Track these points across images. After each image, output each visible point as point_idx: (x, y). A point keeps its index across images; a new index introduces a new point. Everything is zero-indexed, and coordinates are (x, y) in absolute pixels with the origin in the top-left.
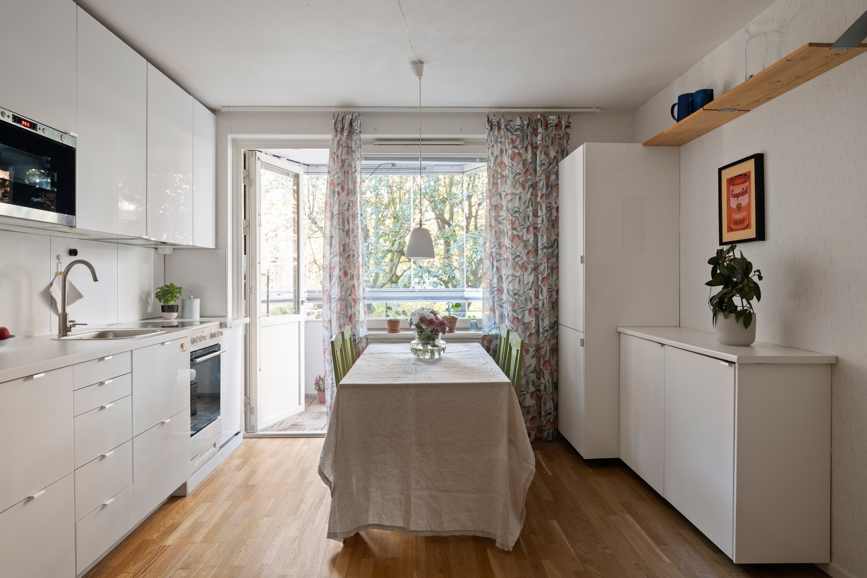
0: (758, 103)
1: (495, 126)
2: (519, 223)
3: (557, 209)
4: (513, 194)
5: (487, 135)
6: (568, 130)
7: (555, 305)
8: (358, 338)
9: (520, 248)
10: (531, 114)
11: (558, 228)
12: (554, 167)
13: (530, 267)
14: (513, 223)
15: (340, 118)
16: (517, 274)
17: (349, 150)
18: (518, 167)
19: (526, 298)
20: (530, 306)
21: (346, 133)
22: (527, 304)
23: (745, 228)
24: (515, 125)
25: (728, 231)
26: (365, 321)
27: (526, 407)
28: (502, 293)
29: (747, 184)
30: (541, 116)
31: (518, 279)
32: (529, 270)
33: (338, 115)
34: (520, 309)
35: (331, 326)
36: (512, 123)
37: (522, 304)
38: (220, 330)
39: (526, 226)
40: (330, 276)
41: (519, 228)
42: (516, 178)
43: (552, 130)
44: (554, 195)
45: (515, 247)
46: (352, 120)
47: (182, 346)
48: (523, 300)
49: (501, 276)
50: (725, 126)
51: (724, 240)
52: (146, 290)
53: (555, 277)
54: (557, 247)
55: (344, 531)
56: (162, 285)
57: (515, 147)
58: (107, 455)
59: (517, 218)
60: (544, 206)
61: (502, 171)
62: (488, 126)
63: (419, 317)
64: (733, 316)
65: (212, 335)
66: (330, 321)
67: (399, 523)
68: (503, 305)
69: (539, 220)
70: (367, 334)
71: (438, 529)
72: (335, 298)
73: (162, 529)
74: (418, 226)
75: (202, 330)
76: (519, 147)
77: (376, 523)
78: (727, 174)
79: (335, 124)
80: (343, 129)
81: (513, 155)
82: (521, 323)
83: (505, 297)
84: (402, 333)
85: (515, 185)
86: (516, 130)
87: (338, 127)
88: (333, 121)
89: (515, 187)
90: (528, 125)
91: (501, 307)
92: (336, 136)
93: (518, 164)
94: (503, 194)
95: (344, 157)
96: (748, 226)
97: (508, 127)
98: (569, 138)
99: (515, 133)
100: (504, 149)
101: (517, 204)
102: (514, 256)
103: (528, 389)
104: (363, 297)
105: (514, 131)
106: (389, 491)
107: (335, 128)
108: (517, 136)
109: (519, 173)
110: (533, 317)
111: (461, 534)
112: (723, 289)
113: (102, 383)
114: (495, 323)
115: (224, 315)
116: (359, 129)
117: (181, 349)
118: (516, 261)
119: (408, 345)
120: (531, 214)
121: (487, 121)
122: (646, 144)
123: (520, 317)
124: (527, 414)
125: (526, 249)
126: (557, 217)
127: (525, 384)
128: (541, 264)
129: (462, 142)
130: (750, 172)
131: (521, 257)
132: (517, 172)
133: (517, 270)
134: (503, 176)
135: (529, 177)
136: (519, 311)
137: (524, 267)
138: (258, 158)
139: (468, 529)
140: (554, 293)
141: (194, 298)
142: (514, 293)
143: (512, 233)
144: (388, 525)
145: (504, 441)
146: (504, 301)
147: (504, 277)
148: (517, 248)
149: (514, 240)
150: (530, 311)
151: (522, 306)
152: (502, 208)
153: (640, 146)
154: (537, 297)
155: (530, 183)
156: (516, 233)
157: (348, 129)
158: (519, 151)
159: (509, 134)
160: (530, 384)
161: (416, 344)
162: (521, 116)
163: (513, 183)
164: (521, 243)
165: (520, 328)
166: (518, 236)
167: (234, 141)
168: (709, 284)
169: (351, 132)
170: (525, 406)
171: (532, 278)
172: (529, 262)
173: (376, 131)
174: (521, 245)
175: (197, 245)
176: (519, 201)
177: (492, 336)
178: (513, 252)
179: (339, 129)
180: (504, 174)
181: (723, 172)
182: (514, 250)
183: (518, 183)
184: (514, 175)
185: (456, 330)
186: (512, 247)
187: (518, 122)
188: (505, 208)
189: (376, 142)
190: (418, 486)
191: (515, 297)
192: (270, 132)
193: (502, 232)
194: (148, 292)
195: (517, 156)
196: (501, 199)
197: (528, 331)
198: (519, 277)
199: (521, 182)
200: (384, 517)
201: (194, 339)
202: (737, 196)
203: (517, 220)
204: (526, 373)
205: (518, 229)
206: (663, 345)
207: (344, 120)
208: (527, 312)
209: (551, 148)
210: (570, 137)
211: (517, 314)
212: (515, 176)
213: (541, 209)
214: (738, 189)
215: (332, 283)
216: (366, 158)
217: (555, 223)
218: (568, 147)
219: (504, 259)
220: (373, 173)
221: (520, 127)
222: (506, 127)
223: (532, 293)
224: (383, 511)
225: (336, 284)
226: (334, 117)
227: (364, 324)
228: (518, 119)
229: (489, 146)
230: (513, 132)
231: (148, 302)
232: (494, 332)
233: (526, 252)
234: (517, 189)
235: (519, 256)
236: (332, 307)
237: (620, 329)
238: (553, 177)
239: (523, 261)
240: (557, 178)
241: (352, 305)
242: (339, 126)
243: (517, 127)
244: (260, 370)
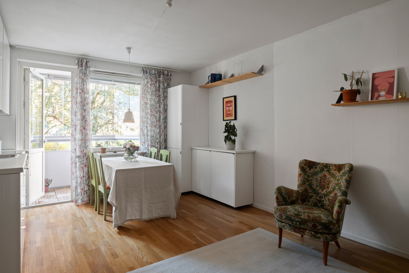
0: (235, 81)
1: (145, 72)
3: (167, 105)
4: (151, 98)
5: (142, 75)
6: (170, 77)
7: (166, 141)
9: (154, 119)
10: (158, 69)
11: (167, 112)
12: (166, 90)
13: (157, 126)
14: (151, 110)
15: (80, 60)
16: (153, 129)
17: (85, 74)
19: (156, 138)
20: (158, 141)
21: (84, 68)
22: (156, 140)
23: (231, 116)
24: (152, 73)
25: (226, 117)
28: (148, 136)
30: (162, 71)
31: (153, 131)
32: (157, 128)
34: (154, 142)
35: (76, 152)
36: (151, 72)
37: (155, 140)
39: (156, 111)
40: (75, 129)
43: (166, 76)
44: (166, 100)
45: (152, 119)
46: (86, 61)
49: (148, 130)
50: (224, 85)
51: (224, 119)
53: (166, 130)
54: (167, 119)
55: (122, 222)
57: (152, 81)
59: (153, 108)
62: (143, 72)
64: (231, 141)
66: (75, 149)
67: (138, 217)
69: (161, 109)
71: (151, 217)
72: (77, 139)
76: (154, 81)
77: (129, 219)
78: (225, 100)
79: (78, 62)
80: (82, 65)
81: (151, 84)
83: (149, 138)
84: (107, 153)
86: (153, 75)
87: (79, 64)
89: (152, 96)
90: (157, 73)
91: (148, 141)
92: (79, 68)
93: (153, 88)
94: (148, 99)
95: (83, 78)
96: (232, 116)
98: (171, 80)
99: (152, 76)
100: (149, 81)
101: (153, 103)
106: (134, 207)
108: (153, 77)
109: (154, 91)
110: (158, 145)
111: (159, 217)
112: (228, 134)
114: (145, 148)
116: (90, 66)
118: (152, 124)
120: (158, 107)
121: (142, 70)
122: (200, 87)
123: (154, 145)
126: (167, 108)
128: (162, 125)
130: (233, 100)
134: (148, 92)
135: (158, 93)
137: (155, 127)
138: (31, 72)
139: (161, 215)
140: (166, 136)
142: (152, 136)
143: (151, 113)
144: (134, 219)
148: (153, 119)
150: (157, 143)
152: (148, 104)
153: (198, 87)
154: (160, 138)
155: (158, 95)
157: (85, 65)
159: (150, 76)
161: (126, 155)
162: (154, 69)
166: (153, 115)
168: (224, 132)
169: (87, 67)
171: (158, 130)
172: (157, 125)
173: (95, 67)
174: (155, 118)
176: (154, 101)
177: (144, 153)
178: (151, 121)
179: (80, 65)
180: (149, 91)
181: (224, 99)
187: (154, 72)
190: (145, 203)
191: (152, 138)
192: (42, 61)
193: (148, 113)
195: (153, 84)
199: (154, 94)
200: (132, 217)
202: (229, 107)
203: (153, 109)
205: (153, 112)
206: (210, 151)
207: (82, 61)
208: (156, 143)
209: (165, 83)
212: (152, 92)
213: (162, 105)
214: (229, 105)
215: (76, 132)
217: (166, 110)
218: (170, 83)
219: (149, 123)
222: (149, 73)
223: (158, 136)
224: (132, 214)
225: (78, 133)
226: (77, 59)
228: (154, 70)
229: (143, 80)
232: (145, 151)
233: (156, 121)
235: (153, 122)
236: (76, 143)
237: (192, 148)
238: (166, 94)
239: (155, 124)
240: (167, 94)
241: (87, 142)
242: (80, 63)
243: (153, 74)
244: (30, 175)
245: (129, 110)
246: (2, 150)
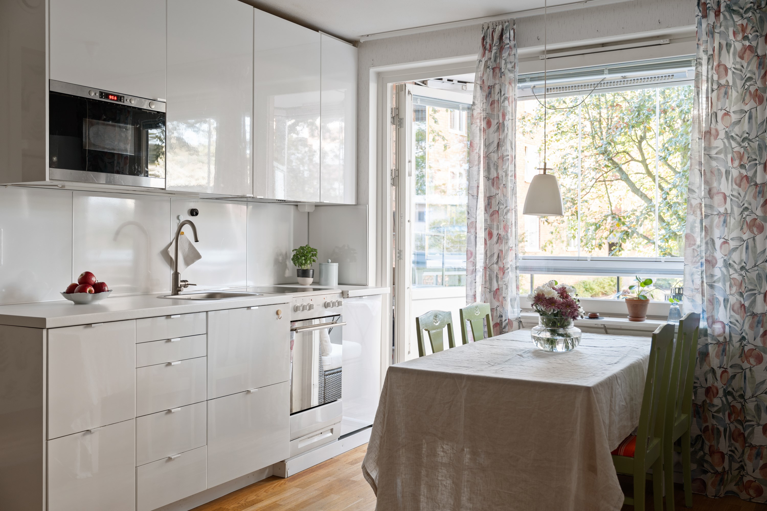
1: (710, 10)
2: (748, 157)
4: (738, 112)
5: (696, 25)
8: (506, 320)
9: (750, 196)
14: (741, 157)
15: (491, 30)
16: (745, 237)
17: (500, 72)
18: (749, 69)
19: (759, 274)
21: (494, 50)
22: (758, 283)
24: (746, 3)
26: (518, 299)
27: (755, 447)
28: (713, 266)
31: (745, 244)
33: (488, 27)
34: (746, 292)
37: (752, 283)
40: (476, 237)
41: (749, 165)
42: (746, 87)
45: (743, 194)
46: (503, 30)
47: (277, 313)
48: (753, 279)
49: (713, 241)
52: (284, 252)
57: (745, 38)
58: (174, 410)
59: (745, 148)
61: (719, 78)
62: (698, 12)
65: (328, 305)
66: (475, 297)
68: (716, 284)
70: (520, 316)
72: (481, 266)
73: (243, 502)
74: (542, 172)
75: (313, 297)
76: (750, 36)
79: (484, 39)
80: (491, 45)
81: (743, 50)
82: (748, 314)
83: (718, 272)
85: (744, 98)
87: (486, 43)
88: (482, 36)
89: (744, 100)
91: (711, 286)
92: (484, 55)
93: (749, 64)
94: (720, 114)
95: (491, 83)
97: (735, 8)
99: (745, 16)
100: (726, 42)
101: (746, 127)
102: (741, 209)
103: (760, 418)
104: (514, 266)
105: (745, 12)
107: (483, 45)
108: (749, 19)
109: (751, 78)
113: (168, 340)
114: (704, 311)
116: (512, 43)
117: (275, 316)
118: (744, 216)
121: (696, 4)
123: (747, 304)
124: (756, 458)
125: (763, 197)
127: (753, 410)
129: (665, 40)
131: (750, 211)
132: (747, 77)
133: (745, 232)
136: (746, 294)
137: (755, 226)
138: (409, 92)
141: (333, 261)
142: (741, 266)
143: (740, 172)
146: (715, 278)
147: (718, 243)
148: (745, 197)
149: (742, 184)
151: (750, 287)
152: (718, 135)
156: (744, 172)
157: (496, 45)
158: (750, 43)
159: (735, 19)
160: (763, 411)
161: (542, 329)
163: (742, 95)
164: (750, 188)
165: (746, 321)
166: (746, 177)
167: (379, 74)
169: (501, 48)
170: (753, 444)
173: (538, 41)
174: (753, 191)
175: (325, 202)
176: (749, 122)
178: (740, 202)
179: (488, 46)
180: (723, 82)
182: (741, 199)
183: (748, 94)
184: (744, 81)
185: (647, 319)
186: (739, 194)
188: (722, 135)
189: (542, 56)
193: (716, 173)
194: (286, 254)
195: (747, 51)
196: (717, 121)
197: (762, 327)
198: (747, 242)
199: (752, 91)
201: (297, 308)
203: (745, 153)
204: (756, 392)
205: (747, 167)
207: (494, 33)
208: (760, 298)
211: (744, 299)
212: (744, 83)
215: (478, 246)
219: (719, 214)
220: (593, 90)
221: (752, 5)
222: (729, 8)
226: (482, 31)
227: (516, 303)
229: (699, 43)
230: (744, 15)
231: (286, 265)
233: (761, 202)
234: (747, 104)
235: (746, 209)
236: (477, 278)
239: (754, 216)
241: (500, 276)
242: (488, 41)
243: (749, 6)
244: (409, 353)
245: (545, 169)
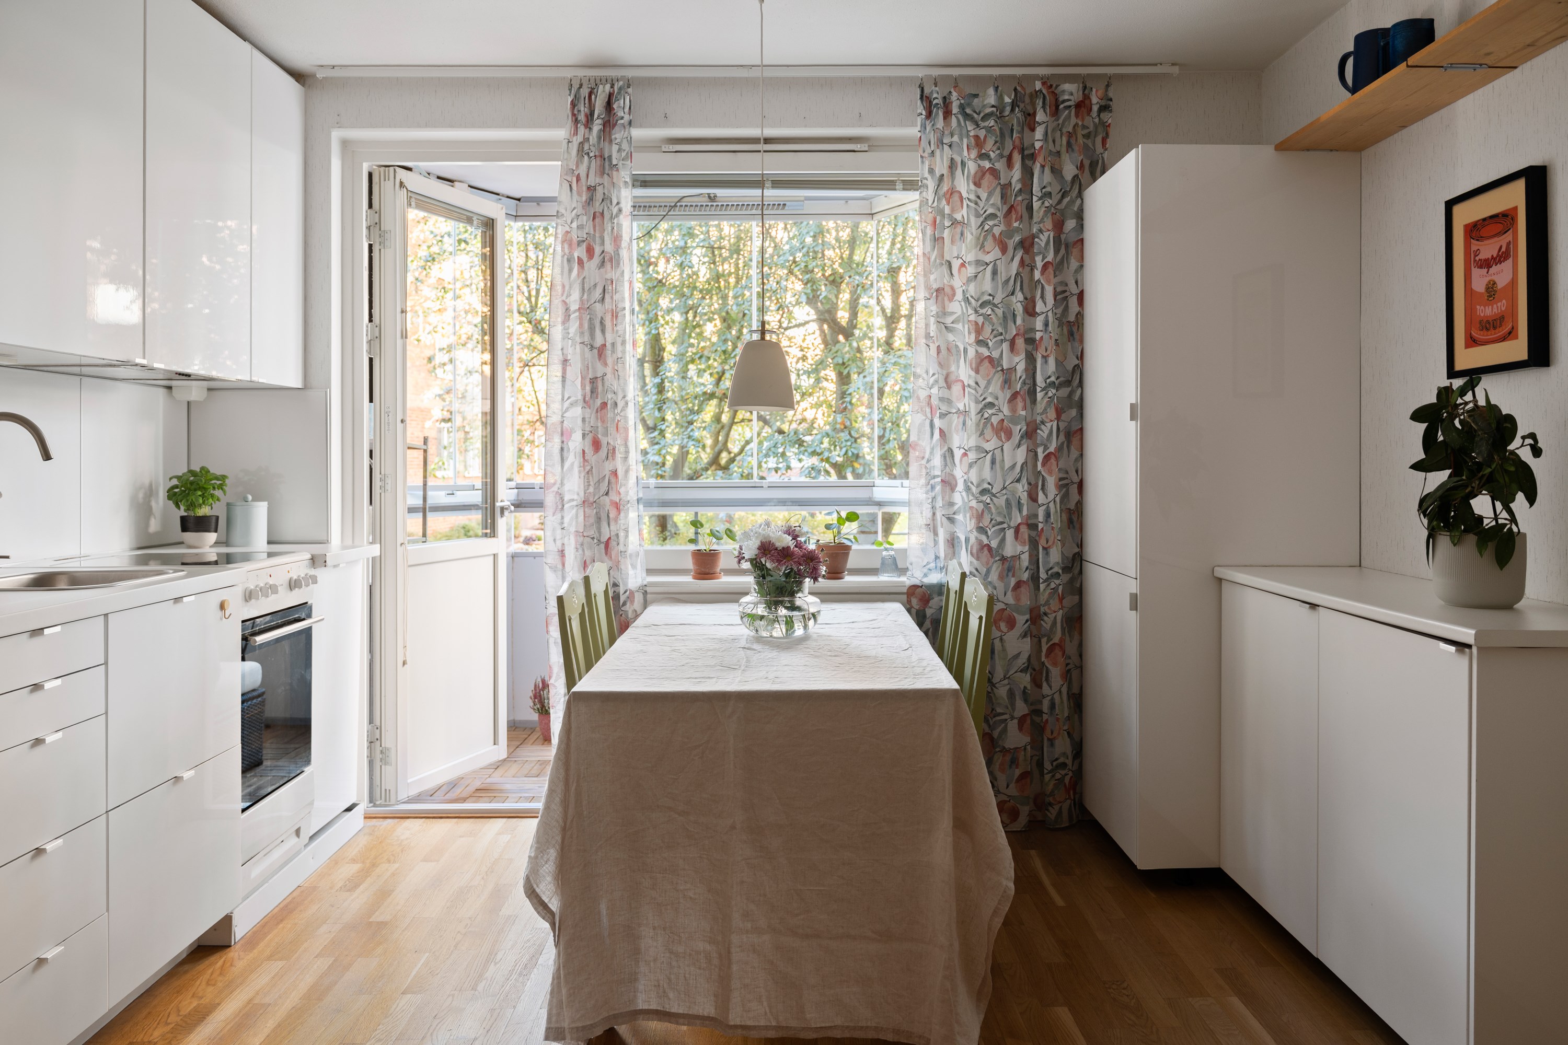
0: (1534, 48)
1: (938, 108)
2: (993, 330)
3: (1081, 296)
4: (978, 262)
5: (919, 128)
6: (1105, 116)
7: (1075, 518)
8: (625, 592)
9: (995, 386)
10: (1020, 80)
11: (1081, 341)
12: (1072, 202)
13: (1018, 429)
14: (978, 330)
15: (585, 92)
16: (988, 446)
17: (606, 165)
18: (991, 202)
19: (1007, 500)
20: (1017, 519)
21: (597, 126)
22: (1010, 514)
23: (1503, 339)
24: (984, 106)
25: (1467, 346)
26: (642, 553)
28: (953, 489)
29: (1508, 237)
30: (1044, 84)
31: (989, 457)
32: (1016, 437)
33: (581, 86)
34: (993, 526)
35: (563, 565)
36: (976, 100)
37: (999, 513)
38: (312, 572)
39: (1009, 337)
40: (562, 449)
41: (993, 341)
42: (987, 227)
43: (1069, 116)
44: (1074, 264)
45: (983, 383)
46: (610, 95)
47: (222, 606)
48: (1002, 506)
49: (950, 451)
50: (1461, 103)
51: (1459, 367)
52: (147, 482)
53: (1075, 453)
54: (1081, 384)
55: (580, 1024)
56: (182, 470)
57: (983, 156)
58: (48, 847)
59: (987, 317)
60: (1049, 290)
61: (953, 210)
62: (920, 109)
63: (758, 543)
64: (1472, 539)
65: (293, 584)
66: (562, 553)
67: (706, 1007)
68: (956, 516)
69: (1039, 323)
70: (645, 583)
71: (793, 1023)
72: (573, 500)
73: (173, 1018)
74: (758, 336)
75: (270, 571)
76: (992, 155)
77: (653, 1006)
78: (1465, 215)
79: (573, 105)
80: (590, 117)
81: (980, 174)
82: (997, 558)
83: (959, 497)
84: (725, 579)
85: (983, 244)
86: (986, 117)
87: (579, 111)
88: (570, 99)
89: (982, 247)
90: (1014, 105)
91: (951, 520)
92: (576, 133)
93: (990, 195)
94: (956, 264)
95: (592, 181)
96: (1511, 334)
97: (968, 111)
98: (1107, 134)
99: (982, 124)
100: (958, 159)
101: (988, 286)
102: (981, 406)
104: (635, 498)
105: (982, 118)
106: (682, 935)
107: (574, 115)
108: (989, 129)
109: (993, 216)
110: (1023, 544)
112: (1450, 476)
113: (37, 687)
114: (937, 557)
115: (322, 537)
116: (627, 117)
117: (220, 613)
118: (986, 415)
119: (734, 606)
120: (1019, 309)
121: (919, 96)
122: (1281, 147)
123: (994, 544)
125: (1009, 388)
126: (1080, 316)
127: (1006, 698)
128: (1043, 422)
129: (863, 145)
130: (1516, 208)
131: (997, 408)
132: (987, 213)
133: (987, 437)
134: (955, 223)
135: (1016, 224)
136: (992, 530)
137: (1003, 430)
138: (402, 183)
140: (1074, 489)
141: (256, 499)
142: (980, 489)
143: (977, 351)
144: (681, 1011)
145: (945, 823)
146: (956, 507)
147: (958, 454)
148: (987, 387)
149: (982, 369)
150: (1017, 530)
151: (999, 519)
152: (954, 295)
153: (1267, 151)
154: (1033, 498)
155: (1017, 238)
156: (985, 352)
157: (602, 117)
158: (993, 164)
159: (970, 126)
160: (1017, 697)
161: (752, 602)
162: (997, 83)
163: (978, 239)
164: (997, 374)
165: (994, 568)
166: (990, 359)
167: (345, 144)
168: (1417, 466)
169: (609, 124)
170: (1005, 744)
171: (1021, 455)
172: (1014, 419)
173: (665, 120)
174: (998, 380)
175: (260, 381)
176: (993, 279)
177: (930, 587)
178: (978, 395)
179: (582, 117)
180: (958, 217)
181: (1457, 210)
182: (980, 391)
183: (990, 238)
184: (982, 219)
185: (848, 575)
186: (977, 383)
187: (991, 98)
188: (959, 296)
189: (667, 146)
190: (749, 925)
191: (984, 498)
192: (428, 125)
193: (954, 351)
194: (151, 485)
195: (988, 176)
196: (952, 274)
197: (1013, 576)
198: (993, 454)
199: (997, 235)
200: (671, 995)
201: (251, 592)
202: (1486, 264)
203: (987, 323)
204: (1008, 671)
205: (990, 344)
206: (1313, 606)
207: (593, 97)
208: (1010, 534)
209: (1065, 157)
210: (1112, 131)
211: (988, 537)
212: (982, 222)
213: (1042, 297)
214: (1488, 249)
215: (567, 465)
216: (645, 182)
217: (1075, 329)
218: (1106, 155)
219: (958, 412)
220: (665, 216)
221: (994, 109)
222: (963, 109)
223: (1021, 490)
224: (670, 979)
225: (576, 469)
226: (570, 90)
227: (639, 560)
228: (991, 91)
229: (923, 155)
230: (980, 122)
231: (150, 508)
232: (934, 578)
233: (1008, 396)
234: (988, 253)
235: (991, 405)
236: (566, 520)
237: (1221, 572)
238: (1070, 224)
239: (1001, 416)
240: (1081, 227)
241: (611, 516)
242: (582, 109)
243: (989, 110)
244: (404, 663)
245: (763, 332)
246: (269, 543)
